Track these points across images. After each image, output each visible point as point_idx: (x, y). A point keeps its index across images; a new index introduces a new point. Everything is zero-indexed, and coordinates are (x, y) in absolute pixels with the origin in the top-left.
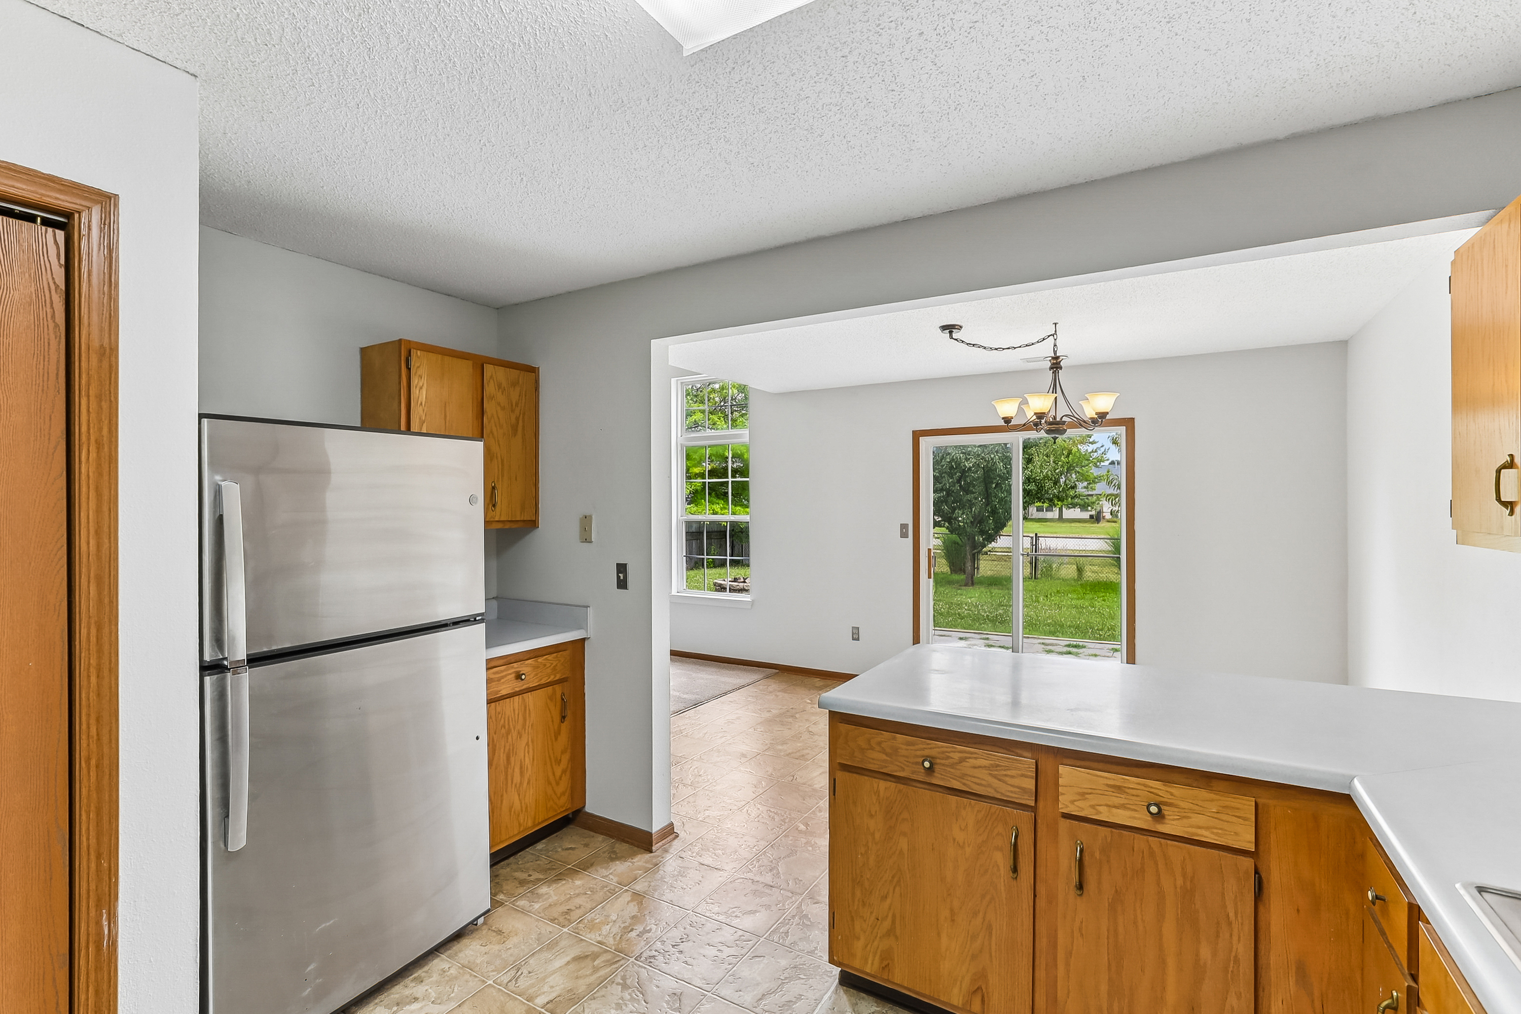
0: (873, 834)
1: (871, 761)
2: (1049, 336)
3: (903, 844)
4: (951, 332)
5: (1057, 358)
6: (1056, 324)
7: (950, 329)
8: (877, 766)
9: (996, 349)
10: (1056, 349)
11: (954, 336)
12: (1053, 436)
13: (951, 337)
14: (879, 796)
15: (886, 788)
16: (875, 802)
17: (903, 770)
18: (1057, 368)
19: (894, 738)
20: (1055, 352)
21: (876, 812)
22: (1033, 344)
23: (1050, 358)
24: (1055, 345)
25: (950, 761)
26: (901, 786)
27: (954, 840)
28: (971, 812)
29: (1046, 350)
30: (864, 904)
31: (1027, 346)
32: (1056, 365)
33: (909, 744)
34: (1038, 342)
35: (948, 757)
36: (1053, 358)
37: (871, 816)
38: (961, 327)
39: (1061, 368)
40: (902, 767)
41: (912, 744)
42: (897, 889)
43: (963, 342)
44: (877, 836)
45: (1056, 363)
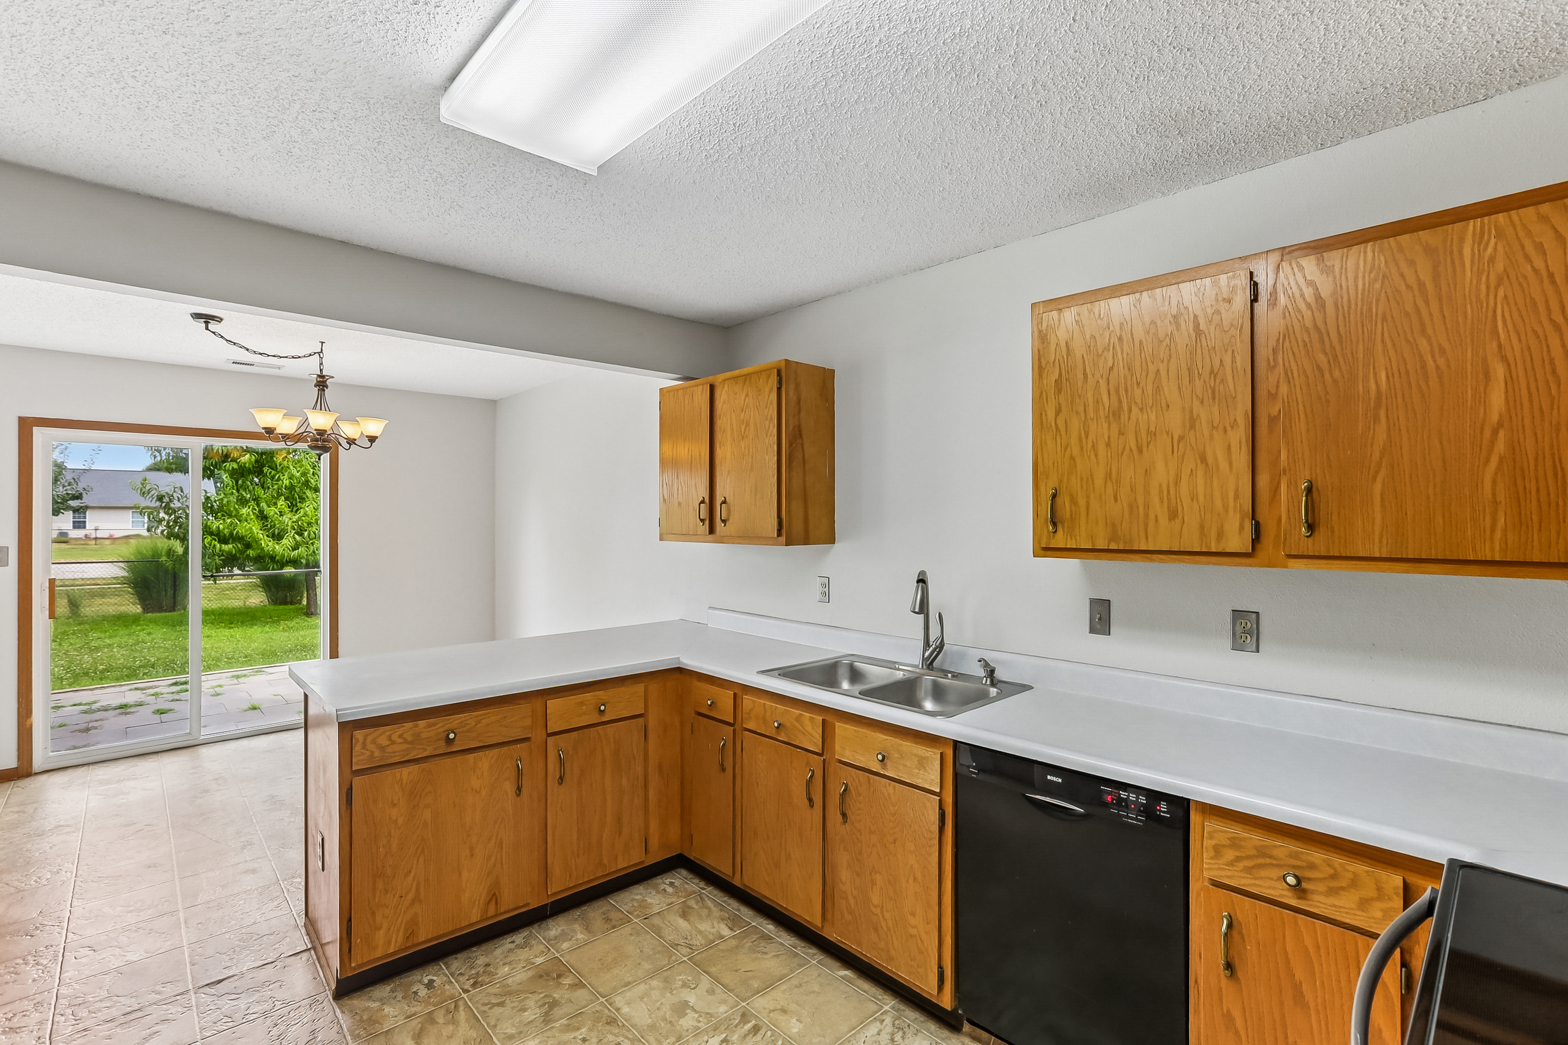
0: (396, 822)
1: (392, 755)
2: (315, 353)
3: (427, 815)
4: (207, 323)
5: (322, 377)
6: (322, 343)
7: (207, 319)
8: (399, 757)
9: (261, 354)
10: (322, 368)
11: (210, 326)
12: (318, 452)
13: (207, 328)
14: (402, 783)
15: (409, 773)
16: (397, 790)
17: (426, 750)
18: (324, 386)
19: (416, 726)
20: (321, 370)
21: (399, 799)
22: (299, 357)
23: (316, 376)
24: (321, 364)
25: (468, 727)
26: (424, 765)
27: (472, 789)
28: (485, 760)
29: (311, 367)
30: (386, 891)
31: (293, 357)
32: (322, 383)
33: (430, 726)
34: (304, 356)
35: (466, 725)
36: (319, 376)
37: (394, 805)
38: (221, 319)
39: (327, 387)
40: (423, 749)
41: (434, 724)
42: (421, 859)
43: (222, 337)
44: (400, 821)
45: (322, 382)
